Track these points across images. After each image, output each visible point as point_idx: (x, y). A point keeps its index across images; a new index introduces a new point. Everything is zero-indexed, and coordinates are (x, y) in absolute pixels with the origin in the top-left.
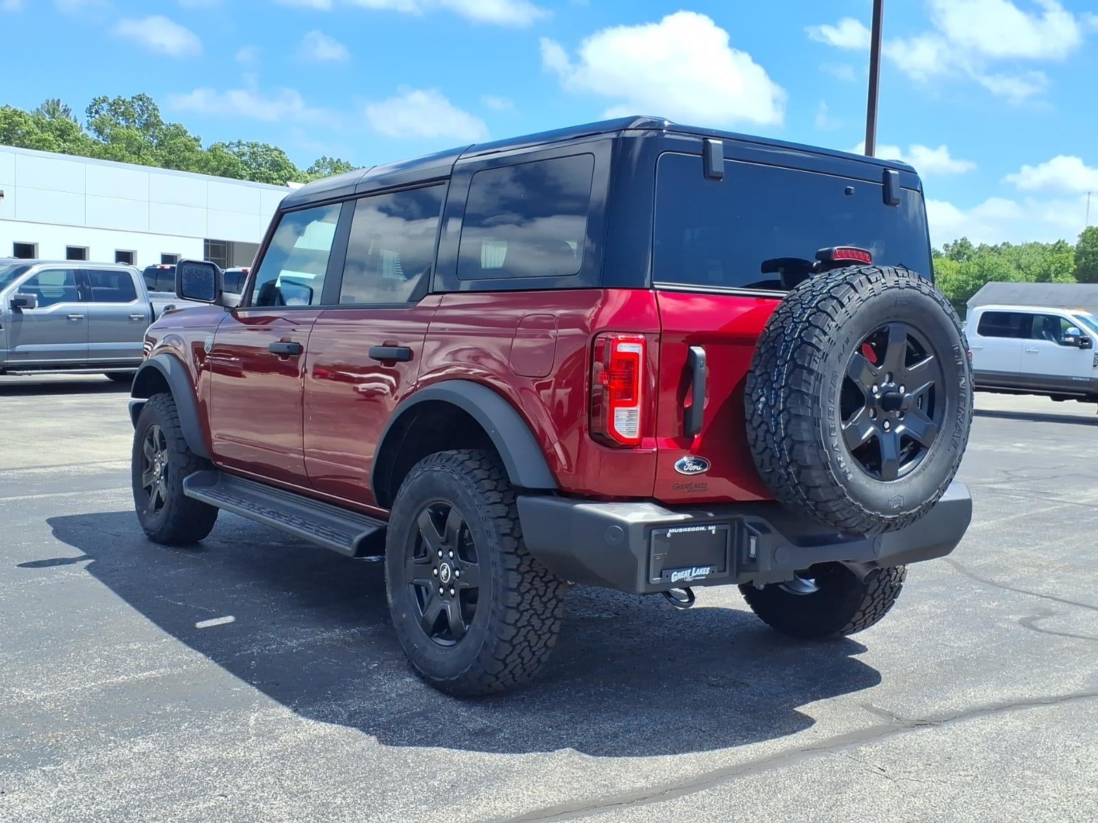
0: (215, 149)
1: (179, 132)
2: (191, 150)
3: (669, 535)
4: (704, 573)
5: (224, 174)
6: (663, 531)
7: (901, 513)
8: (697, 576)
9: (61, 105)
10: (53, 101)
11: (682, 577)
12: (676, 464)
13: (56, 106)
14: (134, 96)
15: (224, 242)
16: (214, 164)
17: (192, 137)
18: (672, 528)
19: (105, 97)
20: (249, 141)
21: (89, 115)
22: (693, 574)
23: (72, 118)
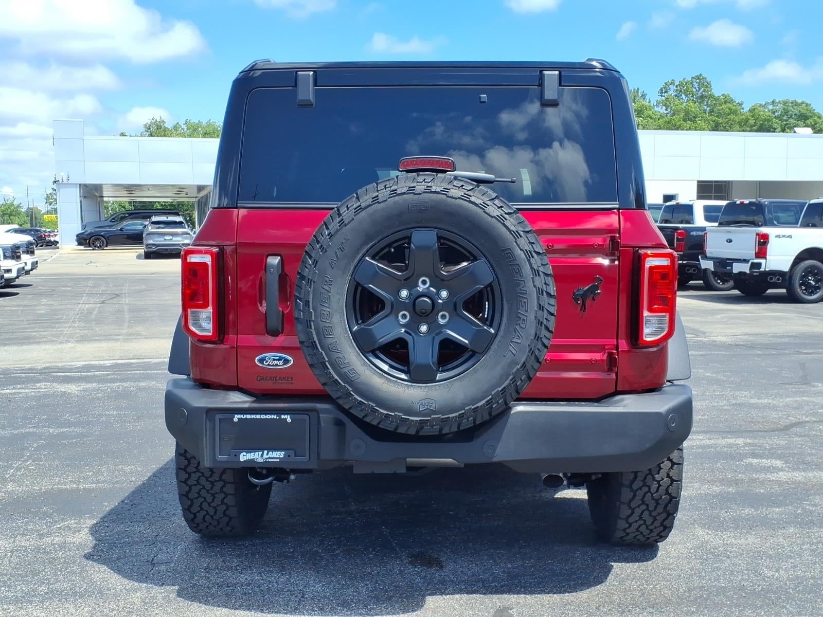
0: (754, 109)
1: (727, 100)
2: (735, 112)
3: (236, 420)
4: (278, 456)
5: (759, 130)
6: (227, 415)
7: (432, 416)
8: (270, 458)
9: (640, 92)
10: (634, 89)
11: (252, 458)
12: (257, 358)
13: (636, 94)
14: (694, 76)
15: (725, 182)
16: (752, 122)
17: (737, 102)
18: (238, 414)
19: (673, 80)
20: (781, 100)
21: (660, 94)
22: (265, 456)
23: (648, 100)
